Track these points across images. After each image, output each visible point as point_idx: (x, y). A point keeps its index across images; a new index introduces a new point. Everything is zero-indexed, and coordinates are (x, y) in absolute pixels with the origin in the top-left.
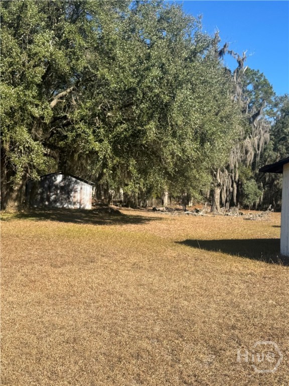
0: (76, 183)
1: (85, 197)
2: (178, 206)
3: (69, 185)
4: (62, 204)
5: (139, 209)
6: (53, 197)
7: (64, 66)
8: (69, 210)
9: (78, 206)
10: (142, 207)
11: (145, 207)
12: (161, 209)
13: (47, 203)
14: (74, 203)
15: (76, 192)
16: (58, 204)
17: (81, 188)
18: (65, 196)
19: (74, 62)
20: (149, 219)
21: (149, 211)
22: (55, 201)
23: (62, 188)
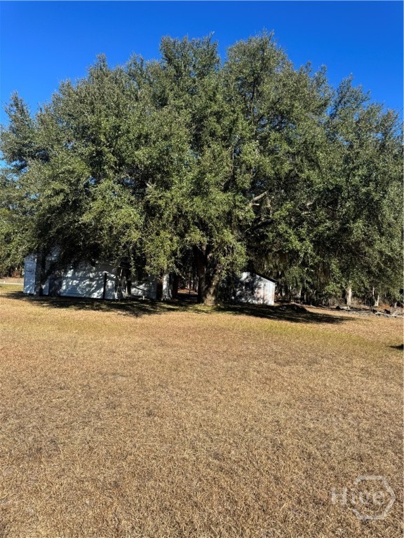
0: (260, 280)
1: (268, 293)
2: (363, 306)
3: (253, 282)
4: (246, 299)
5: (321, 307)
6: (238, 293)
7: (270, 172)
8: (253, 304)
9: (261, 302)
10: (325, 305)
11: (327, 305)
12: (345, 308)
13: (233, 298)
14: (258, 299)
15: (260, 288)
16: (243, 299)
17: (265, 285)
18: (250, 292)
19: (278, 167)
20: (342, 319)
21: (332, 309)
22: (241, 296)
23: (247, 285)
